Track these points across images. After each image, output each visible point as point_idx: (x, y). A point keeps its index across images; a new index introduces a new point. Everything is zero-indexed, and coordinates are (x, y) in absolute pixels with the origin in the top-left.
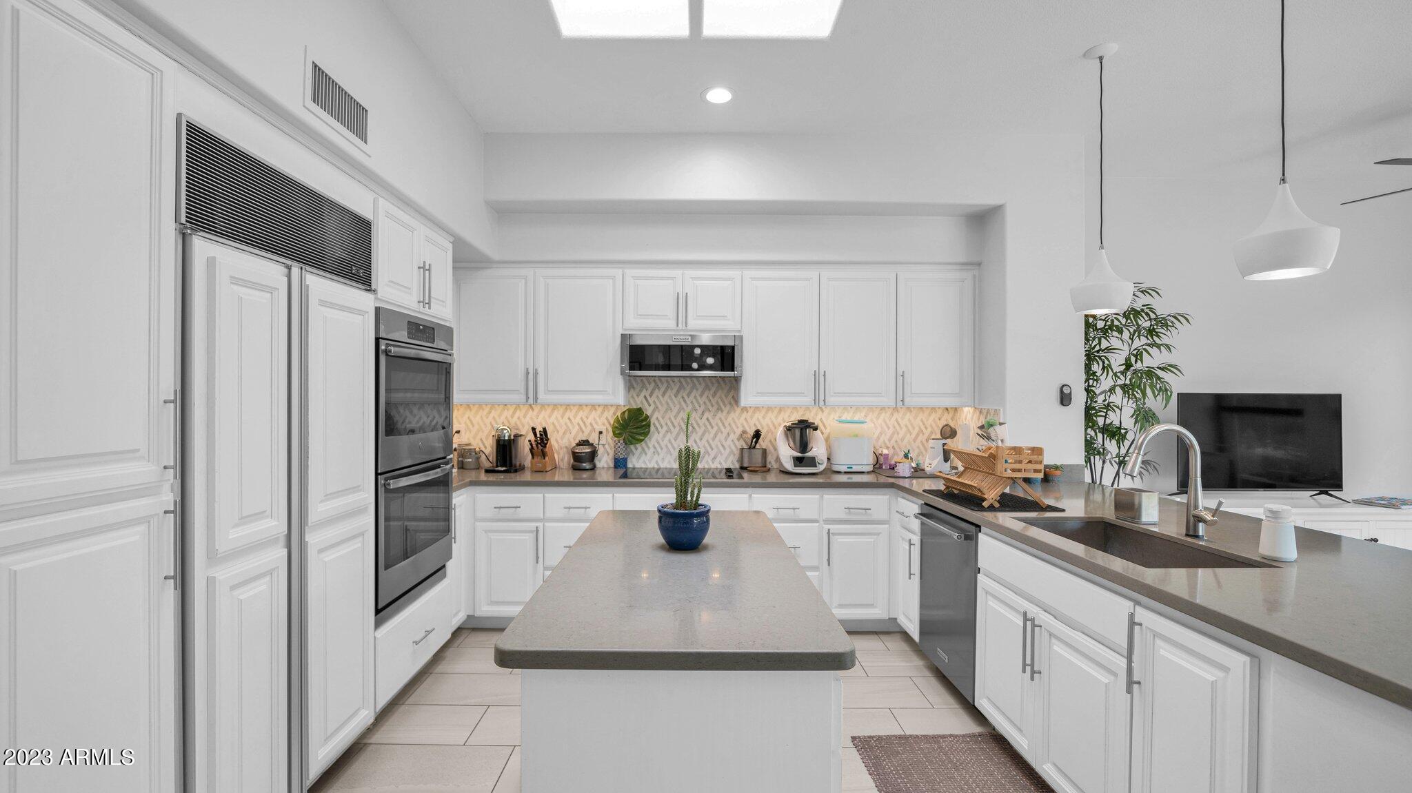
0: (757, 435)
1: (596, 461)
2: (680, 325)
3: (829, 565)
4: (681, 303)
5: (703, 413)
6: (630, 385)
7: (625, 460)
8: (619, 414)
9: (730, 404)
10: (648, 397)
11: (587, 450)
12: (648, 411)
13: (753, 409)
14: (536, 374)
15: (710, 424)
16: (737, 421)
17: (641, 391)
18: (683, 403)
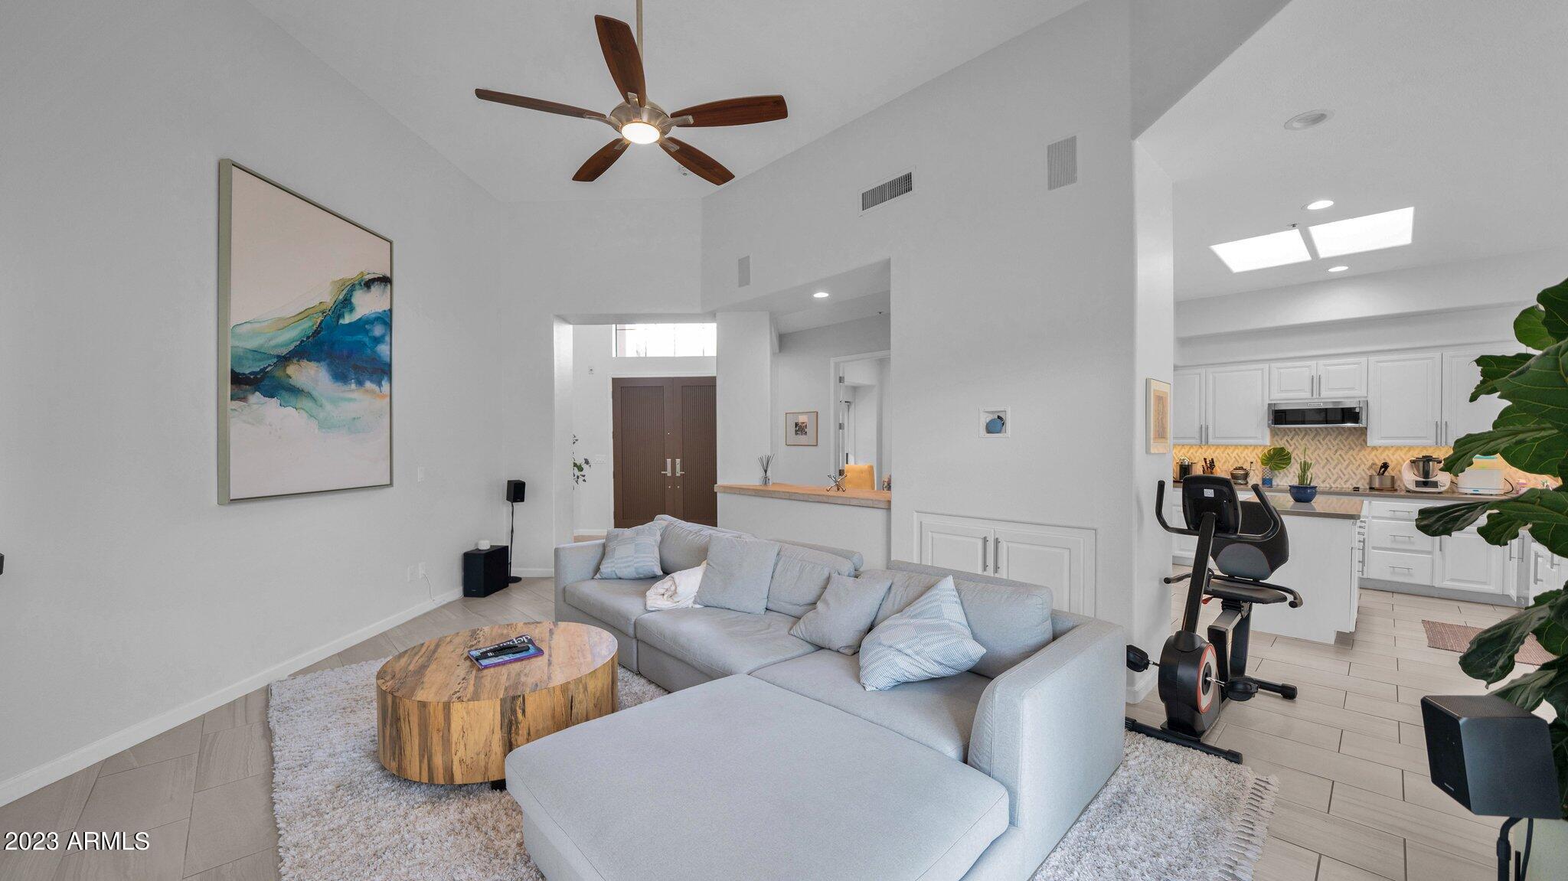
0: (1385, 466)
1: (1248, 480)
2: (1315, 396)
3: (1441, 550)
4: (1316, 382)
5: (1336, 451)
6: (1274, 433)
7: (1270, 481)
8: (1266, 451)
9: (1361, 444)
10: (1290, 441)
11: (1242, 472)
12: (1289, 449)
13: (1382, 449)
14: (1207, 428)
15: (1343, 458)
16: (1367, 457)
17: (1284, 437)
18: (1319, 444)
